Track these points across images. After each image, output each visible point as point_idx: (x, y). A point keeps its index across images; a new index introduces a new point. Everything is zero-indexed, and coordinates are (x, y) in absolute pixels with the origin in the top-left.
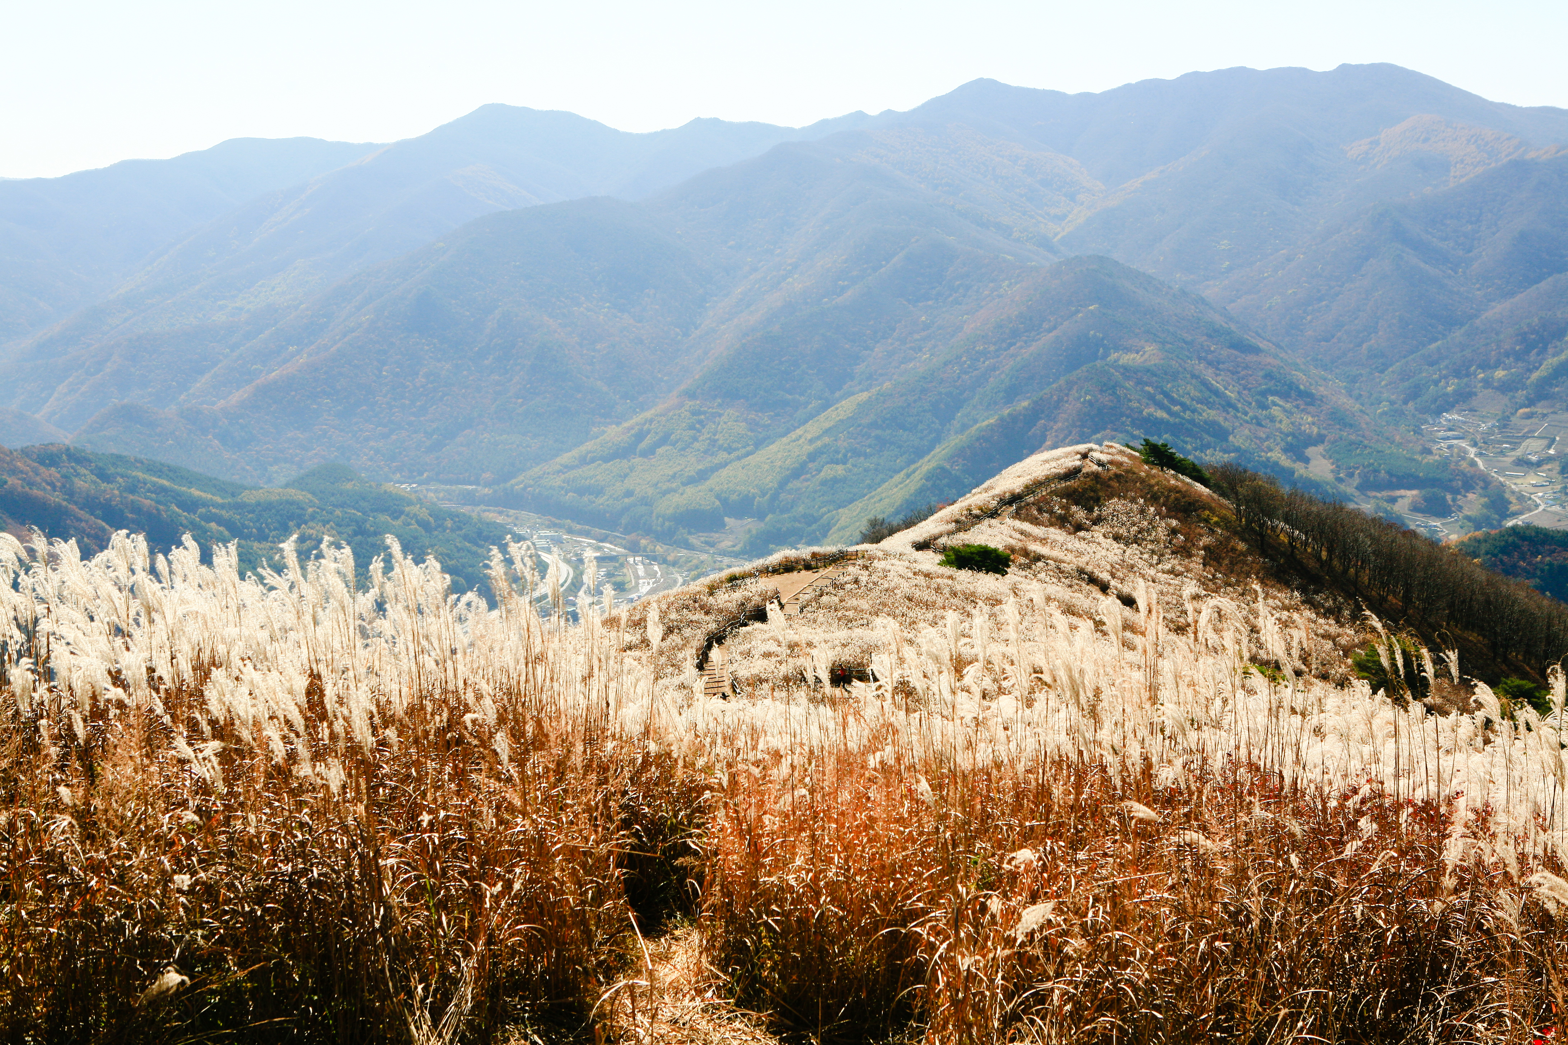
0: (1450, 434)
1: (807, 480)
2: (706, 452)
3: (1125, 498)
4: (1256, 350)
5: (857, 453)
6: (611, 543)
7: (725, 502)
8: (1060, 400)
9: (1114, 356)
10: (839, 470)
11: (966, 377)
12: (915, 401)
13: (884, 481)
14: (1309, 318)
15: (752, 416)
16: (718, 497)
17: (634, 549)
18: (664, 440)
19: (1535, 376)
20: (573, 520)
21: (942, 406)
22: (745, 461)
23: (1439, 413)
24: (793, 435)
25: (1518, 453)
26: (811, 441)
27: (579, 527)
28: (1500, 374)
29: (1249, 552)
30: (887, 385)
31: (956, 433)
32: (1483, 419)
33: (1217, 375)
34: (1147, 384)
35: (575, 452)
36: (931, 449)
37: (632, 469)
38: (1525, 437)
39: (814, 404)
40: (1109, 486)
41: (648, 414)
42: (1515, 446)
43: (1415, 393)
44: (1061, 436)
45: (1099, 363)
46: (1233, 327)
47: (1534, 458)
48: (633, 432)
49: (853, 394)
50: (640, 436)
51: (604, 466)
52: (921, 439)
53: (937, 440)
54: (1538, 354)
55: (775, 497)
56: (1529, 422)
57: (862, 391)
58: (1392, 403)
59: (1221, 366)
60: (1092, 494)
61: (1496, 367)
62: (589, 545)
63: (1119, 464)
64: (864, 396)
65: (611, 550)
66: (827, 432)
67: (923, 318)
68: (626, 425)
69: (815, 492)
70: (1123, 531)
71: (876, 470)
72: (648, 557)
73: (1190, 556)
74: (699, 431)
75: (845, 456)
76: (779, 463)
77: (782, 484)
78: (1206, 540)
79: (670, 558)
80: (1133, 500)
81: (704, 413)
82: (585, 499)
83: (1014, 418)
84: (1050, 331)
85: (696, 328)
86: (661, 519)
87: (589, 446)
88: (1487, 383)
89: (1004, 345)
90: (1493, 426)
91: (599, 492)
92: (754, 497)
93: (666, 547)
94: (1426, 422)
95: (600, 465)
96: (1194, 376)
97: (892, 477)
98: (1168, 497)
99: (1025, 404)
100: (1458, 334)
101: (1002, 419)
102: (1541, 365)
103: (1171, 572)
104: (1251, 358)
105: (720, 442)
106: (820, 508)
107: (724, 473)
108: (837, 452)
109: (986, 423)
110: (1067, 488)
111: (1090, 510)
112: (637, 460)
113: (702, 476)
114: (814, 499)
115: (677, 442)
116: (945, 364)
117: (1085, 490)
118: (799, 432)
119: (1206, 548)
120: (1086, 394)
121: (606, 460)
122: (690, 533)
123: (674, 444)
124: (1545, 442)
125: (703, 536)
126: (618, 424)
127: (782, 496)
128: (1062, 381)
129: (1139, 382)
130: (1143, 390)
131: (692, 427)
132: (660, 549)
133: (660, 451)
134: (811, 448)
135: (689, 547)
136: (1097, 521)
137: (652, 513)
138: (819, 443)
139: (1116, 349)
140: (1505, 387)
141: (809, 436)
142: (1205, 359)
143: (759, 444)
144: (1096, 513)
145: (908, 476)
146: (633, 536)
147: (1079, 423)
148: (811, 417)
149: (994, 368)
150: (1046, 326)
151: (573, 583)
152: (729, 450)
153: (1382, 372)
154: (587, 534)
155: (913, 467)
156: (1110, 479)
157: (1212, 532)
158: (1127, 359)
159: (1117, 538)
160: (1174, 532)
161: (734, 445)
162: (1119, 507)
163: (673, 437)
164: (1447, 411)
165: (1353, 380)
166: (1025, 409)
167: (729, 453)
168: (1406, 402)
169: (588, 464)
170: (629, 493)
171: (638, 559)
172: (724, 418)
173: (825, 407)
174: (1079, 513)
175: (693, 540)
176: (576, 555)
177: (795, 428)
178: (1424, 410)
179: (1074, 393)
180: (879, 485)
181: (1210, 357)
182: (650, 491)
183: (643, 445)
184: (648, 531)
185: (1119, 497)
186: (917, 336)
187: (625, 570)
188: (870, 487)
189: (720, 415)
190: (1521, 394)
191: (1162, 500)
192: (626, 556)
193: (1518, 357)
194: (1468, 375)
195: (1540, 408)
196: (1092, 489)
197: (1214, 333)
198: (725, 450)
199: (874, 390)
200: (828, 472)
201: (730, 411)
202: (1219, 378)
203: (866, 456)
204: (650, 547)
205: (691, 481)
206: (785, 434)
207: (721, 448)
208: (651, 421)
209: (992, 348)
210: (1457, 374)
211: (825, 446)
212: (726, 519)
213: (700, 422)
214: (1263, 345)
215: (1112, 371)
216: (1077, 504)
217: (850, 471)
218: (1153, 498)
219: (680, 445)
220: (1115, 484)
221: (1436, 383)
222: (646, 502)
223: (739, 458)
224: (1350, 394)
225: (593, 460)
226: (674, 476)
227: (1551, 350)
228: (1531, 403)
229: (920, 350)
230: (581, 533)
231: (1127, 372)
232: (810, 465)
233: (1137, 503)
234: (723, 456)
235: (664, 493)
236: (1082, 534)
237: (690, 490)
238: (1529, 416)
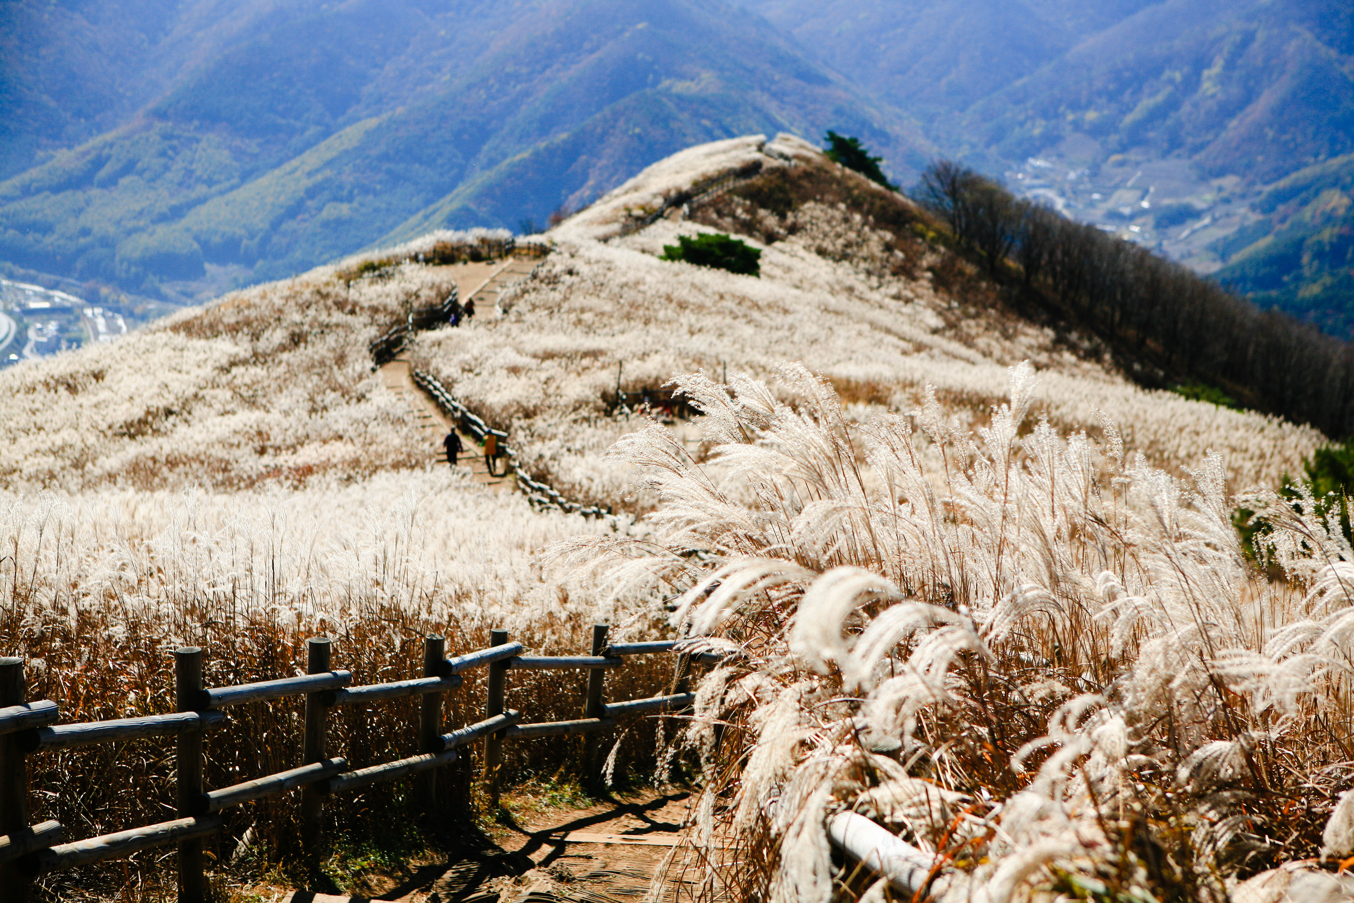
0: (1036, 182)
1: (304, 221)
2: (180, 184)
3: (822, 201)
4: (824, 82)
5: (365, 190)
6: (64, 291)
7: (205, 245)
8: (605, 133)
9: (666, 83)
10: (344, 209)
11: (494, 103)
12: (434, 130)
13: (396, 224)
14: (883, 47)
15: (237, 142)
16: (196, 238)
17: (93, 299)
18: (129, 168)
19: (1129, 119)
20: (14, 263)
21: (466, 137)
22: (230, 196)
23: (1023, 158)
24: (287, 167)
25: (1110, 204)
26: (309, 174)
27: (21, 271)
28: (1091, 116)
29: (980, 277)
30: (400, 110)
31: (483, 169)
32: (1072, 166)
33: (782, 109)
34: (703, 116)
35: (16, 181)
36: (452, 186)
37: (88, 203)
38: (1116, 187)
39: (312, 131)
40: (800, 187)
41: (109, 136)
42: (1106, 196)
43: (997, 137)
44: (606, 175)
45: (648, 91)
46: (799, 54)
47: (1127, 211)
48: (89, 158)
49: (359, 119)
50: (99, 163)
51: (53, 198)
52: (442, 175)
53: (460, 177)
54: (1133, 94)
55: (265, 240)
56: (1120, 170)
57: (370, 116)
58: (973, 146)
59: (786, 99)
60: (781, 195)
61: (1088, 105)
62: (36, 294)
63: (808, 160)
64: (372, 123)
65: (63, 299)
66: (329, 163)
67: (442, 33)
68: (79, 149)
69: (315, 235)
70: (827, 244)
71: (388, 210)
72: (110, 309)
73: (914, 279)
74: (172, 159)
75: (351, 192)
76: (270, 200)
77: (275, 225)
78: (929, 259)
79: (138, 310)
80: (833, 205)
81: (178, 137)
82: (30, 238)
83: (551, 152)
84: (592, 51)
85: (166, 35)
86: (125, 264)
87: (33, 173)
88: (1077, 126)
89: (538, 67)
90: (1083, 174)
91: (47, 229)
92: (241, 240)
93: (132, 297)
94: (1010, 168)
95: (47, 197)
96: (756, 109)
97: (406, 219)
98: (872, 204)
99: (564, 136)
100: (1046, 70)
101: (537, 154)
102: (1135, 105)
103: (897, 297)
104: (819, 91)
105: (198, 173)
106: (321, 253)
107: (203, 210)
108: (341, 187)
109: (518, 157)
110: (748, 186)
111: (783, 217)
112: (95, 192)
113: (176, 213)
114: (313, 244)
115: (144, 171)
116: (470, 87)
117: (771, 191)
118: (295, 163)
119: (930, 269)
120: (635, 125)
121: (57, 189)
122: (161, 281)
123: (141, 173)
124: (1138, 193)
125: (180, 286)
126: (70, 147)
127: (275, 239)
128: (607, 111)
129: (696, 115)
130: (699, 124)
131: (163, 154)
132: (125, 299)
133: (124, 181)
134: (307, 183)
135: (162, 298)
136: (793, 230)
137: (114, 256)
138: (319, 177)
139: (669, 75)
140: (1097, 131)
141: (307, 168)
142: (768, 90)
143: (246, 176)
144: (790, 218)
145: (426, 217)
146: (91, 284)
147: (627, 161)
148: (309, 145)
149: (527, 94)
150: (587, 46)
151: (16, 340)
152: (210, 182)
153: (962, 110)
154: (33, 281)
155: (432, 208)
156: (799, 177)
157: (933, 250)
158: (680, 87)
159: (821, 252)
160: (888, 248)
161: (216, 177)
162: (817, 213)
163: (139, 165)
164: (1033, 156)
165: (931, 119)
166: (565, 142)
167: (210, 186)
168: (988, 145)
169: (33, 195)
170: (85, 232)
171: (98, 311)
172: (203, 144)
173: (326, 134)
174: (770, 220)
175: (166, 289)
176: (19, 305)
177: (289, 158)
178: (1008, 155)
179: (621, 123)
180: (392, 228)
181: (774, 88)
182: (112, 230)
183: (102, 174)
184: (110, 278)
185: (816, 201)
186: (435, 54)
187: (81, 324)
188: (381, 231)
189: (198, 141)
190: (1113, 139)
191: (866, 207)
192: (82, 308)
193: (1112, 97)
194: (1057, 116)
195: (1133, 155)
196: (781, 189)
197: (779, 60)
198: (204, 182)
199: (385, 116)
200: (332, 211)
201: (211, 136)
202: (785, 113)
203: (376, 193)
204: (113, 297)
205: (163, 218)
206: (278, 164)
207: (199, 180)
208: (111, 145)
209: (524, 70)
210: (1045, 114)
211: (327, 180)
212: (207, 266)
213: (173, 148)
214: (832, 75)
215: (664, 100)
216: (764, 206)
217: (357, 210)
218: (855, 205)
219: (147, 175)
220: (805, 183)
221: (1022, 124)
222: (106, 242)
223: (221, 193)
224: (927, 134)
225: (39, 191)
226: (141, 213)
227: (1146, 89)
228: (1123, 149)
229: (439, 69)
230: (24, 279)
231: (682, 101)
232: (309, 203)
233: (838, 209)
234: (201, 190)
235: (129, 233)
236: (778, 244)
237: (162, 230)
238: (1121, 164)
